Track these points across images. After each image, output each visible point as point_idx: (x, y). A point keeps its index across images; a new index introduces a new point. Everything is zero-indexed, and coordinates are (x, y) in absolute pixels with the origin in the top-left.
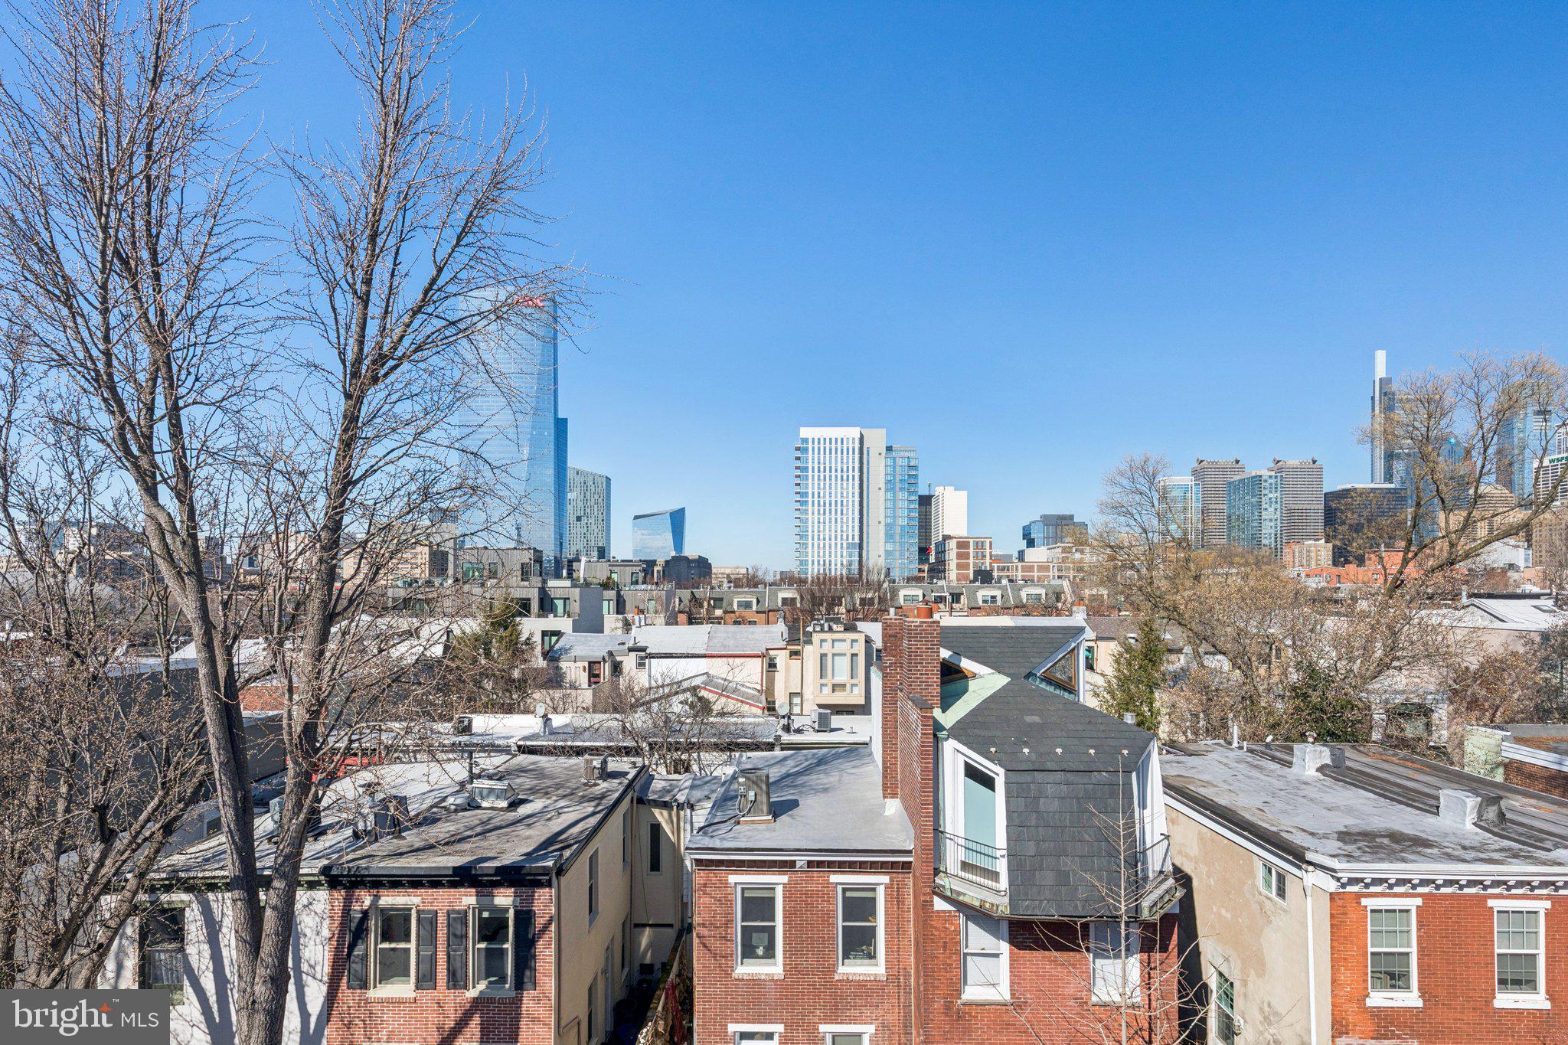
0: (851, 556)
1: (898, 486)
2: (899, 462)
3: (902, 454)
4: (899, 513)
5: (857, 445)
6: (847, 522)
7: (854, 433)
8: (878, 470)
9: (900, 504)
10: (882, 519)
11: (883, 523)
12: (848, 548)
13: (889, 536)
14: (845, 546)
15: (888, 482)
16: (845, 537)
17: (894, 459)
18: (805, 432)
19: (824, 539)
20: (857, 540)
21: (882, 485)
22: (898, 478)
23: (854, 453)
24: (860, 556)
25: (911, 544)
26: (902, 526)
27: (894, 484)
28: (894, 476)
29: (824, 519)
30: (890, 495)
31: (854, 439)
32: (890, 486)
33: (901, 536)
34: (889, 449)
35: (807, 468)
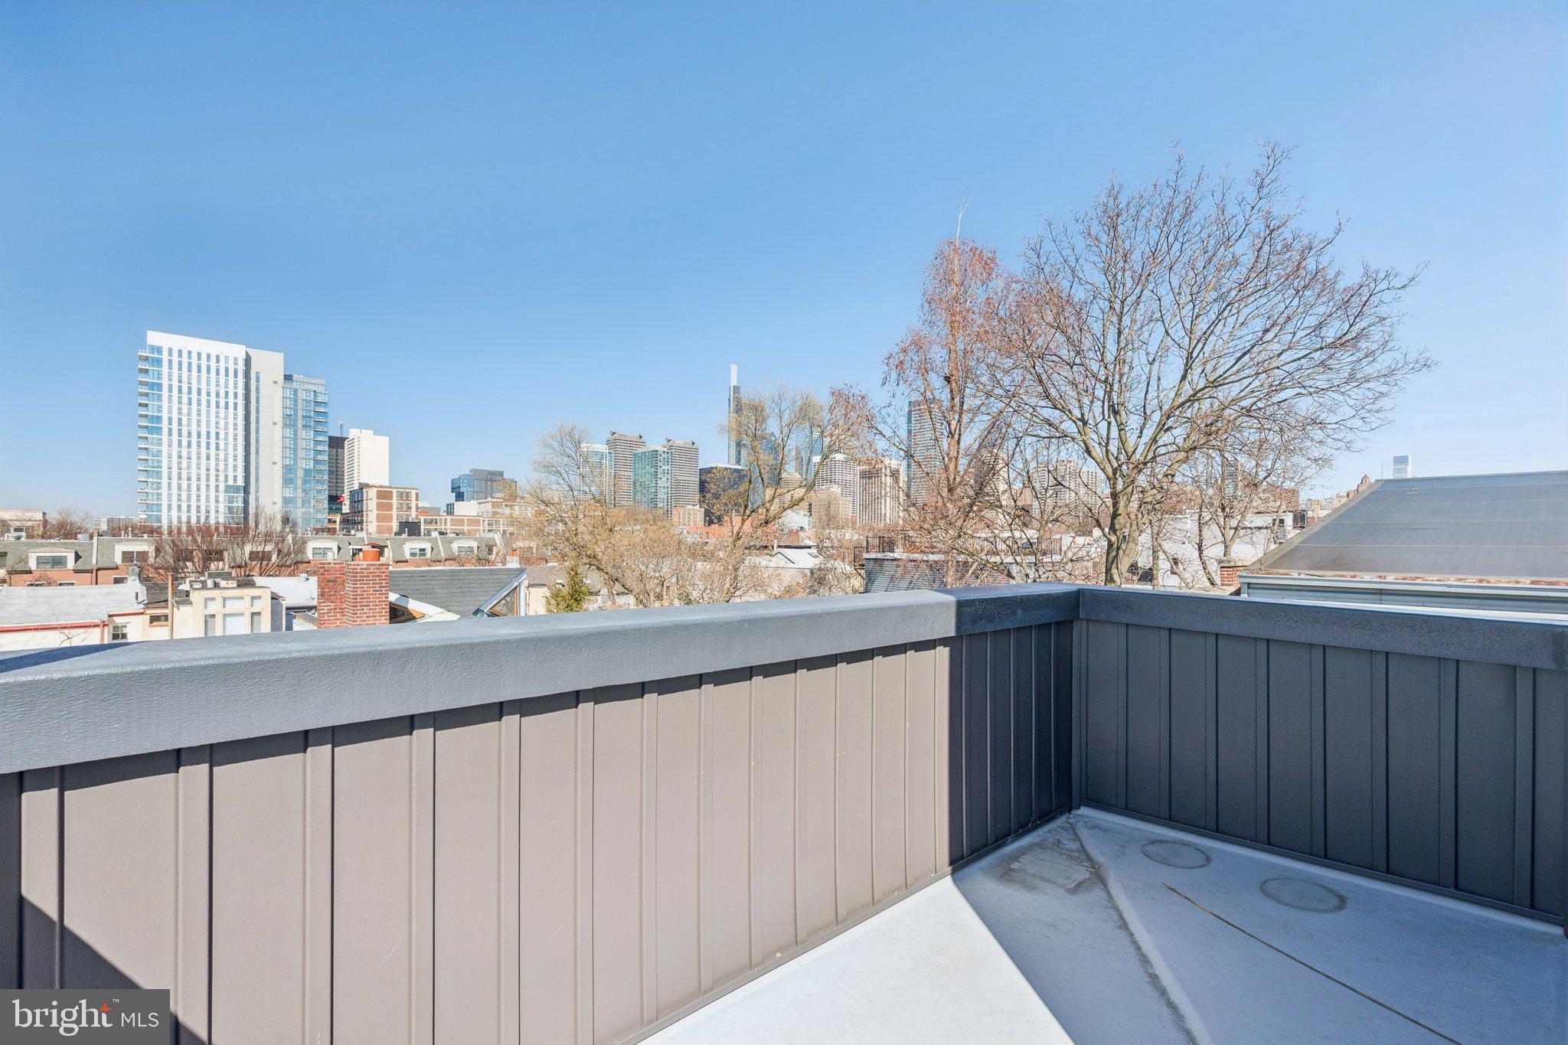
0: (231, 501)
1: (300, 423)
2: (302, 395)
3: (306, 386)
4: (301, 453)
5: (241, 367)
6: (226, 459)
7: (238, 351)
8: (272, 402)
9: (302, 444)
10: (278, 458)
11: (280, 464)
12: (226, 492)
13: (288, 481)
14: (222, 488)
15: (286, 417)
16: (222, 478)
17: (296, 390)
18: (154, 338)
19: (189, 479)
20: (240, 482)
21: (279, 418)
22: (300, 414)
23: (236, 376)
24: (246, 502)
25: (319, 491)
26: (306, 470)
27: (296, 421)
28: (296, 411)
29: (189, 453)
30: (289, 432)
31: (236, 359)
32: (289, 421)
33: (305, 482)
34: (288, 378)
35: (159, 386)
